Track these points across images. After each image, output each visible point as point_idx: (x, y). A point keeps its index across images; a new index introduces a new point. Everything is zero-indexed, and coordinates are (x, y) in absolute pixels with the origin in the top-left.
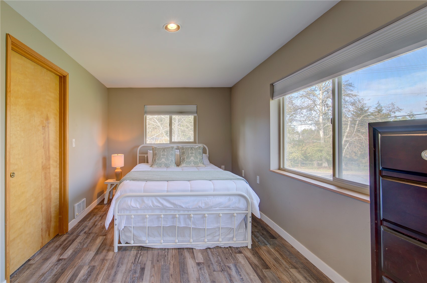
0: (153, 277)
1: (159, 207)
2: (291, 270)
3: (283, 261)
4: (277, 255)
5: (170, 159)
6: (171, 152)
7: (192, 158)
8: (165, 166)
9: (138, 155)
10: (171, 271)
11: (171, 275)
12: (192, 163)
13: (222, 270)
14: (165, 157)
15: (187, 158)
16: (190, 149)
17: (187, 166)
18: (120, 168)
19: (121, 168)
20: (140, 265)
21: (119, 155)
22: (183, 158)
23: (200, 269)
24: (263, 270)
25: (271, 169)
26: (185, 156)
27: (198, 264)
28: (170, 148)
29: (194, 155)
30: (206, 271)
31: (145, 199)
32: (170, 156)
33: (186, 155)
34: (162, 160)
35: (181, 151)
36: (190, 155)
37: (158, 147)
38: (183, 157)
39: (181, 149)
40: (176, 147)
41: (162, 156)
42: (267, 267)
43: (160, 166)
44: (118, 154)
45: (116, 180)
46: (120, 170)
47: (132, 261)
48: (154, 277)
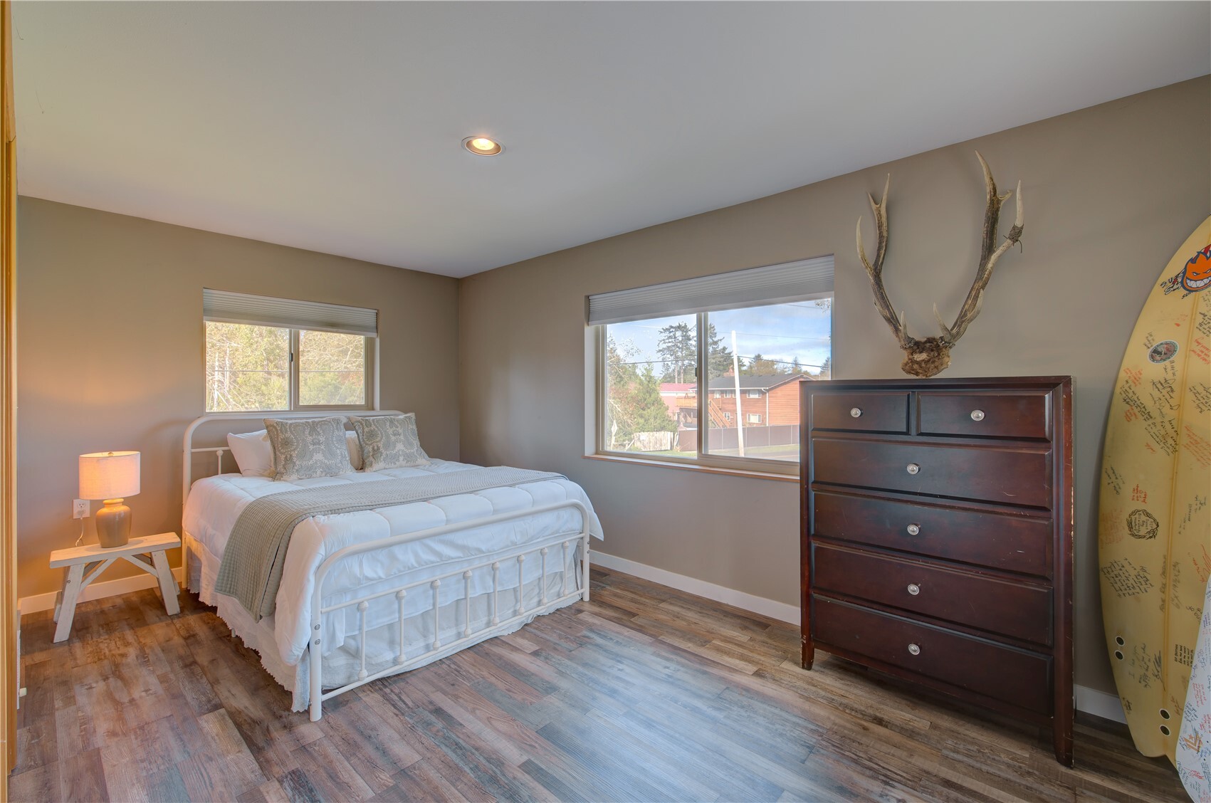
0: (477, 712)
1: (432, 562)
2: (661, 605)
3: (643, 599)
4: (631, 595)
5: (338, 452)
6: (336, 432)
7: (400, 446)
8: (324, 474)
9: (188, 451)
10: (500, 685)
11: (509, 691)
12: (401, 458)
13: (581, 645)
14: (323, 447)
15: (387, 446)
16: (388, 424)
17: (386, 467)
18: (122, 500)
19: (127, 501)
20: (421, 709)
21: (115, 454)
22: (373, 448)
23: (546, 658)
24: (632, 620)
25: (586, 455)
26: (380, 441)
27: (535, 654)
28: (330, 422)
29: (402, 437)
30: (560, 657)
31: (397, 551)
32: (337, 445)
33: (382, 439)
34: (314, 458)
35: (363, 429)
36: (393, 438)
37: (290, 422)
38: (375, 444)
39: (362, 424)
40: (344, 420)
41: (311, 447)
42: (634, 615)
43: (309, 473)
44: (110, 450)
45: (104, 547)
46: (123, 509)
47: (391, 714)
48: (479, 709)
